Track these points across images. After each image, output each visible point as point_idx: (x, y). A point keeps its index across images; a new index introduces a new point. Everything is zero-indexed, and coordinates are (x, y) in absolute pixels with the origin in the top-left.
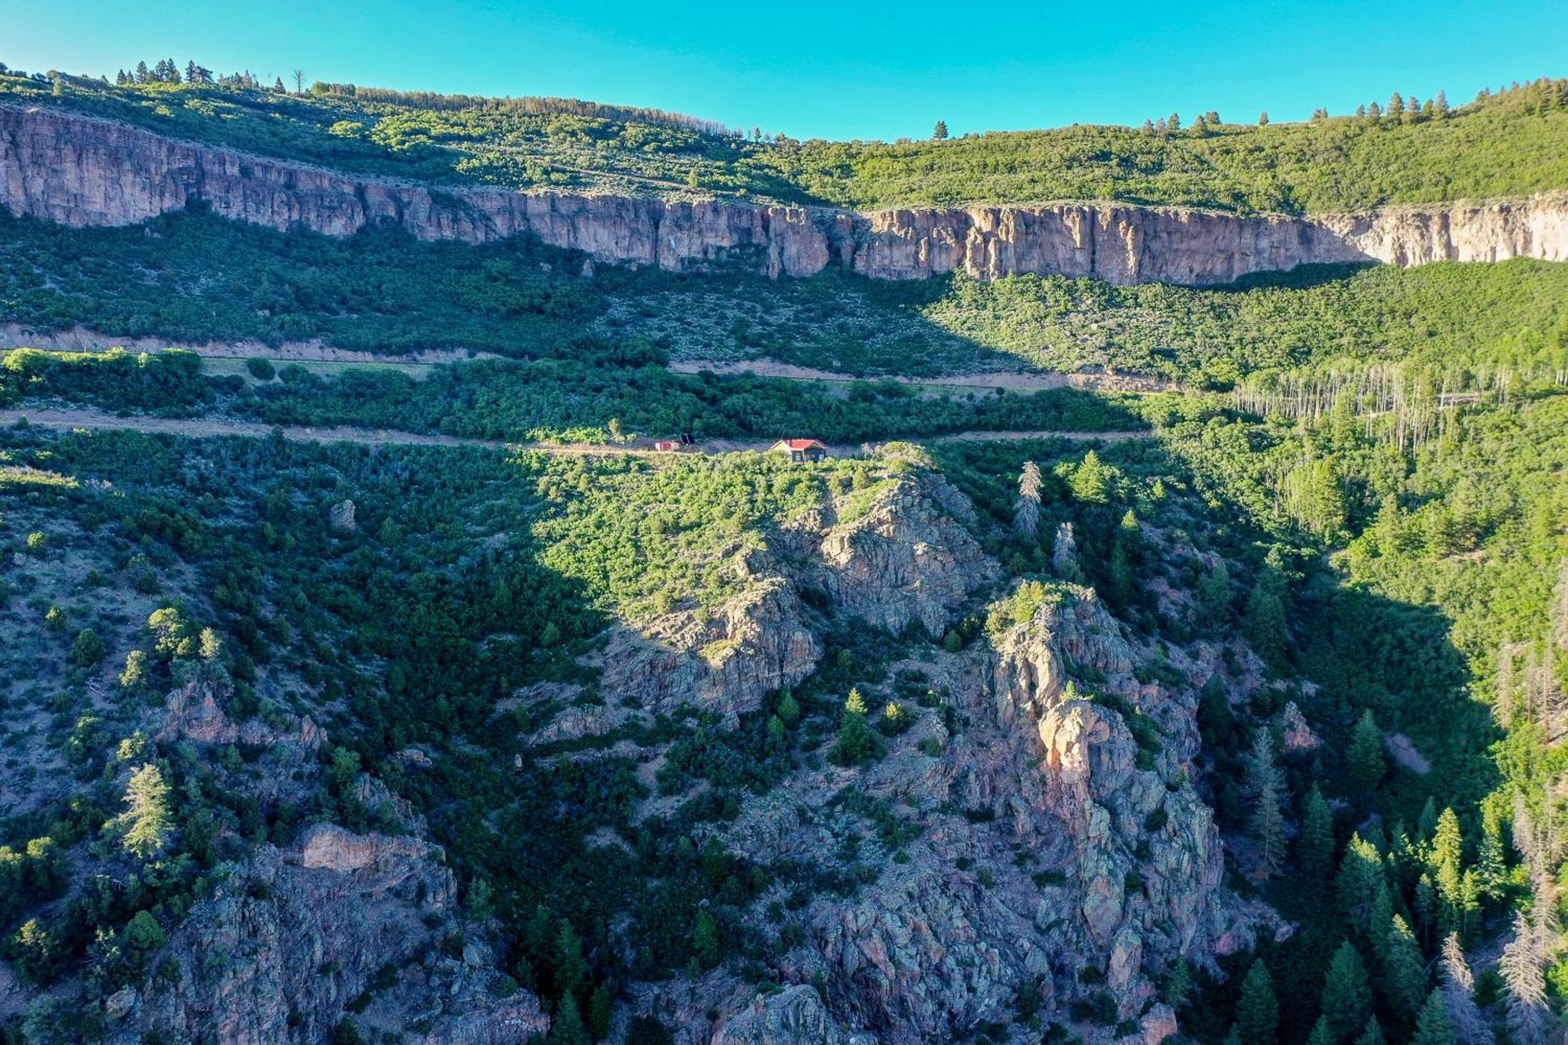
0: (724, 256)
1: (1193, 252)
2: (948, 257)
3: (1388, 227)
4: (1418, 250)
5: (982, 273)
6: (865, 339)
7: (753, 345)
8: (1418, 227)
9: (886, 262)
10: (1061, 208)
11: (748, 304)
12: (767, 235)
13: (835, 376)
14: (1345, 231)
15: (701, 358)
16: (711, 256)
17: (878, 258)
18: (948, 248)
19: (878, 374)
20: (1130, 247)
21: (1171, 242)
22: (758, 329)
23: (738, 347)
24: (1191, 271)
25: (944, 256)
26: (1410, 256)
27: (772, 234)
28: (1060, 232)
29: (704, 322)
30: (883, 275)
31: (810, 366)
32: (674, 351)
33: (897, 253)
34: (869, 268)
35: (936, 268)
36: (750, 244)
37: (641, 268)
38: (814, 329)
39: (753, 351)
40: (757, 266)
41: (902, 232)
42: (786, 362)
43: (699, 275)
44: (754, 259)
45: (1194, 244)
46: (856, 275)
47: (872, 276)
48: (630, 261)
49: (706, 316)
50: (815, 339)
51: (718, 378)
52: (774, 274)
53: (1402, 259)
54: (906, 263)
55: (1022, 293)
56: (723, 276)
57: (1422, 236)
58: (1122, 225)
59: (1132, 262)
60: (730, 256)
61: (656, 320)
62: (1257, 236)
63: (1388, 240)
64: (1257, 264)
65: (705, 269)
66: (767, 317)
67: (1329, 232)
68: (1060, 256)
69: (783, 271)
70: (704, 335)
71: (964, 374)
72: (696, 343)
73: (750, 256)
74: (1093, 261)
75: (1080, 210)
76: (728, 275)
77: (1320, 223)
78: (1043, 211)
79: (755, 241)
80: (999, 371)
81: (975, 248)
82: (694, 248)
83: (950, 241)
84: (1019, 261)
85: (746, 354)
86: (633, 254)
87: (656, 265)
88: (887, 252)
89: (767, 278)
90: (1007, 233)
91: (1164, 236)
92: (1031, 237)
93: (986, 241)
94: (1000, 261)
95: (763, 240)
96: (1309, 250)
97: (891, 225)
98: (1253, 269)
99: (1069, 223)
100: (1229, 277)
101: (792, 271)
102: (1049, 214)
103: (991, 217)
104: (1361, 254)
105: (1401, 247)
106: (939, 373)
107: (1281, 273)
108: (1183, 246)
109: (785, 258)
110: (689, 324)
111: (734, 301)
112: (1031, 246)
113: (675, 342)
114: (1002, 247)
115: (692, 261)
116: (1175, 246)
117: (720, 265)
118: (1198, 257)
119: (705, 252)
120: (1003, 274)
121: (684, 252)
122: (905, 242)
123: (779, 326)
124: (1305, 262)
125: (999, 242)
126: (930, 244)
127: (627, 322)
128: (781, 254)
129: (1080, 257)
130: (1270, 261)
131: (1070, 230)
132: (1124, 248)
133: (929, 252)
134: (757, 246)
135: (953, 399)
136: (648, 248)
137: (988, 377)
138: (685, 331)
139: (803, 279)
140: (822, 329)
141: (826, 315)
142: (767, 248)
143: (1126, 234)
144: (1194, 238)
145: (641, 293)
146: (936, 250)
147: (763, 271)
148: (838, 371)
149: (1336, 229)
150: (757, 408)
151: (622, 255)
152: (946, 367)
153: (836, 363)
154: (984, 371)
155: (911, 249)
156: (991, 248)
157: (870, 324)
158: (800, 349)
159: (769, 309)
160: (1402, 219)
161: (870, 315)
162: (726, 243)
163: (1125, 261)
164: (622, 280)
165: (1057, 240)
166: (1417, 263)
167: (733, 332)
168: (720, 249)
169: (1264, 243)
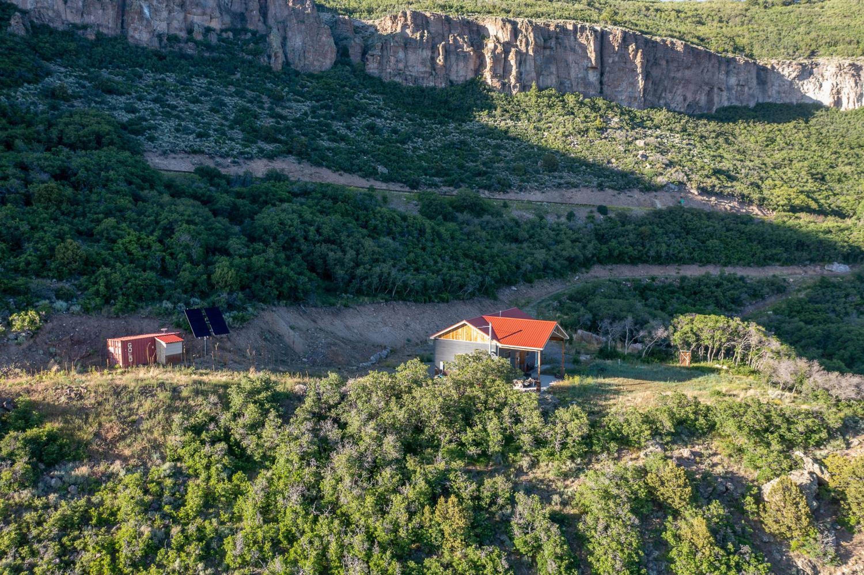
0: (213, 39)
1: (688, 82)
2: (466, 66)
3: (827, 74)
4: (852, 96)
5: (504, 85)
6: (403, 143)
7: (268, 139)
8: (853, 75)
9: (401, 66)
10: (575, 26)
11: (249, 93)
12: (265, 22)
13: (384, 186)
14: (794, 75)
15: (195, 152)
16: (199, 38)
17: (392, 59)
18: (466, 56)
19: (436, 186)
20: (639, 70)
21: (669, 70)
22: (270, 122)
23: (248, 141)
24: (685, 100)
25: (462, 64)
26: (844, 101)
27: (271, 21)
28: (573, 50)
29: (194, 107)
30: (397, 79)
31: (349, 170)
32: (152, 139)
33: (412, 57)
34: (382, 70)
35: (453, 77)
36: (245, 30)
37: (100, 38)
38: (338, 126)
39: (269, 147)
40: (256, 53)
41: (418, 35)
42: (319, 165)
43: (183, 56)
44: (251, 46)
45: (688, 73)
46: (370, 77)
47: (387, 80)
48: (85, 27)
49: (196, 101)
50: (343, 138)
51: (229, 181)
52: (277, 65)
53: (838, 103)
54: (423, 69)
55: (550, 107)
56: (214, 60)
57: (856, 84)
58: (632, 48)
59: (641, 84)
60: (221, 40)
61: (122, 99)
62: (727, 73)
63: (827, 86)
64: (729, 99)
65: (190, 50)
66: (278, 110)
67: (781, 77)
68: (573, 75)
69: (287, 64)
70: (197, 123)
71: (538, 189)
72: (186, 131)
73: (247, 42)
74: (601, 83)
75: (593, 30)
76: (222, 60)
77: (773, 67)
78: (557, 26)
79: (251, 27)
80: (576, 186)
81: (495, 58)
82: (175, 24)
83: (467, 49)
84: (539, 74)
85: (261, 150)
86: (91, 19)
87: (124, 35)
88: (401, 54)
89: (268, 69)
90: (527, 44)
91: (664, 63)
92: (548, 52)
93: (506, 52)
94: (520, 74)
95: (261, 28)
96: (764, 91)
97: (405, 26)
98: (726, 104)
99: (583, 41)
100: (710, 109)
101: (298, 65)
102: (564, 30)
103: (509, 26)
104: (804, 96)
105: (838, 92)
106: (510, 186)
107: (746, 107)
108: (679, 75)
109: (288, 49)
110: (174, 107)
111: (232, 89)
112: (549, 60)
113: (155, 128)
114: (521, 58)
115: (173, 39)
116: (672, 75)
117: (209, 47)
118: (692, 87)
119: (190, 31)
120: (524, 88)
121: (161, 27)
122: (418, 45)
123: (295, 120)
124: (760, 101)
125: (519, 53)
126: (447, 52)
127: (75, 96)
128: (284, 44)
129: (593, 77)
130: (737, 99)
131: (584, 48)
132: (634, 70)
133: (446, 59)
134: (254, 33)
135: (551, 219)
136: (111, 13)
137: (568, 193)
138: (168, 116)
139: (311, 76)
140: (349, 128)
141: (351, 115)
142: (267, 35)
143: (635, 56)
144: (688, 68)
145: (101, 64)
146: (453, 58)
147: (263, 60)
148: (386, 179)
149: (786, 73)
150: (326, 230)
151: (71, 18)
152: (514, 179)
153: (381, 169)
154: (559, 186)
155: (427, 54)
156: (512, 59)
157: (404, 127)
158: (328, 149)
159: (278, 100)
160: (840, 67)
161: (400, 118)
162: (215, 24)
163: (634, 84)
164: (72, 46)
165: (571, 58)
166: (851, 107)
167: (237, 122)
168: (208, 30)
169: (733, 81)
